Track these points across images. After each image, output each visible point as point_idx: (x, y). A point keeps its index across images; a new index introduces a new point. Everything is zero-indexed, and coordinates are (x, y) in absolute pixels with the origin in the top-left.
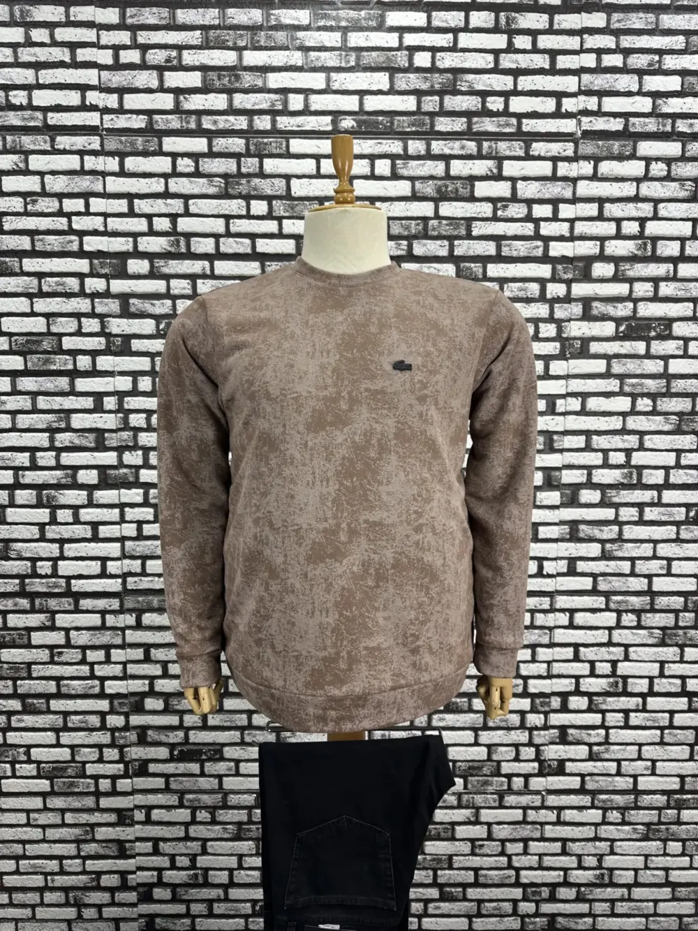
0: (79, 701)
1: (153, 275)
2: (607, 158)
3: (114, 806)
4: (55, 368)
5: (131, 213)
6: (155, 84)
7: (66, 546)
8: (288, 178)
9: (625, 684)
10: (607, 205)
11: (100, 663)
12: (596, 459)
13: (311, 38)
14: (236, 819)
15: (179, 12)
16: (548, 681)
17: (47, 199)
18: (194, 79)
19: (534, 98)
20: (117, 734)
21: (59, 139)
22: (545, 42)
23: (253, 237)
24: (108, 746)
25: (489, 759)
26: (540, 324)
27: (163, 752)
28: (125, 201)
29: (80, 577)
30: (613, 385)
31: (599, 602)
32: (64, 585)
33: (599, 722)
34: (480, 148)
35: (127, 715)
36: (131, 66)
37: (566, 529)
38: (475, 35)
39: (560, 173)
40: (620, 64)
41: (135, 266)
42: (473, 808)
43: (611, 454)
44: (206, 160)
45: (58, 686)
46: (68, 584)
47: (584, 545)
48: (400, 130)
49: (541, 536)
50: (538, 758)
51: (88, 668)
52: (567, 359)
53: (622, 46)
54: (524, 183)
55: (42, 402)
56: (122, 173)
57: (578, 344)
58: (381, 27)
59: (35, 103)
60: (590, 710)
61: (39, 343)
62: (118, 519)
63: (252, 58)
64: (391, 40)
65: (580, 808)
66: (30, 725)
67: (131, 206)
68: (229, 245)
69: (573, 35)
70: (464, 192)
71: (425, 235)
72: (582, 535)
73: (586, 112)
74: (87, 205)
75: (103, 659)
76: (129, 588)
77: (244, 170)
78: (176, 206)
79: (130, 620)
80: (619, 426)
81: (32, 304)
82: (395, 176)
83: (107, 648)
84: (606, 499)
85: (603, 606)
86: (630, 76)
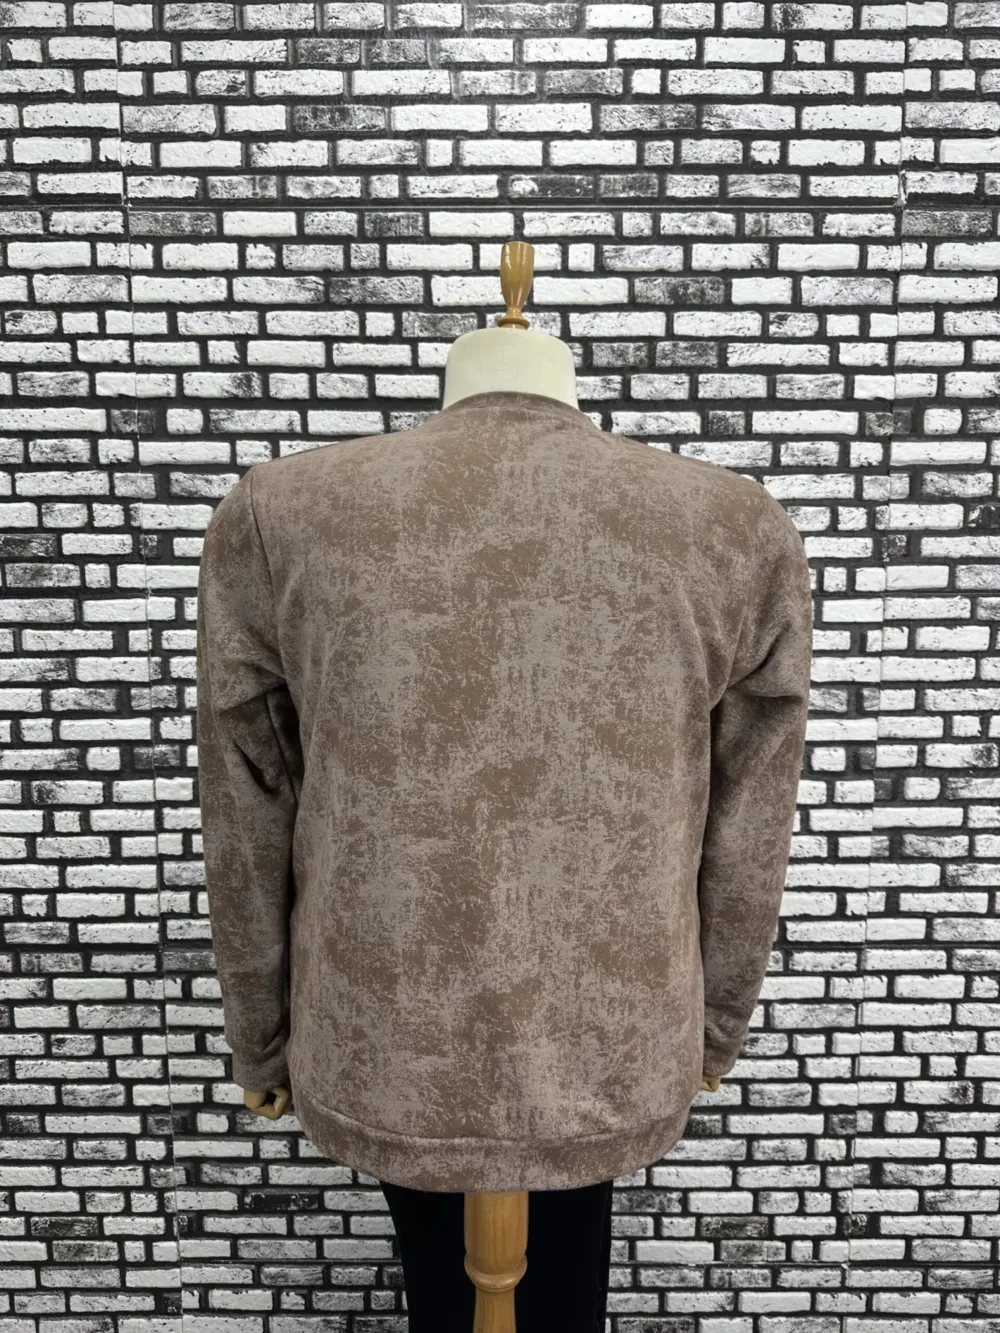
0: (91, 1118)
1: (208, 433)
2: (949, 239)
3: (148, 1285)
4: (50, 584)
5: (174, 335)
6: (210, 126)
7: (70, 870)
8: (427, 275)
9: (978, 1091)
10: (950, 315)
11: (125, 1057)
12: (932, 727)
13: (465, 49)
14: (345, 1307)
15: (250, 9)
16: (852, 1087)
17: (36, 313)
18: (274, 118)
19: (828, 142)
20: (153, 1171)
21: (56, 216)
22: (845, 50)
23: (370, 371)
24: (138, 1189)
25: (756, 1212)
26: (841, 509)
27: (228, 1200)
28: (164, 314)
29: (93, 919)
30: (960, 607)
31: (936, 958)
32: (66, 932)
33: (935, 1153)
34: (740, 222)
35: (169, 1140)
36: (173, 98)
37: (883, 841)
38: (731, 40)
39: (872, 264)
40: (970, 86)
41: (181, 419)
42: (729, 1289)
43: (957, 718)
44: (294, 247)
45: (58, 1094)
46: (74, 931)
47: (913, 867)
48: (610, 195)
49: (843, 852)
50: (834, 1212)
51: (105, 1064)
52: (883, 566)
53: (972, 57)
54: (813, 280)
55: (31, 640)
56: (159, 270)
57: (902, 541)
58: (577, 30)
59: (17, 159)
60: (920, 1133)
61: (25, 543)
62: (152, 827)
63: (369, 82)
64: (596, 50)
65: (904, 1291)
66: (13, 1155)
67: (173, 323)
68: (332, 385)
69: (893, 40)
70: (715, 295)
71: (651, 366)
72: (909, 851)
73: (914, 165)
74: (102, 322)
75: (129, 1050)
76: (171, 936)
77: (355, 263)
78: (246, 321)
79: (173, 988)
80: (969, 674)
81: (14, 481)
82: (601, 270)
83: (137, 1033)
84: (949, 793)
85: (943, 966)
86: (987, 104)
